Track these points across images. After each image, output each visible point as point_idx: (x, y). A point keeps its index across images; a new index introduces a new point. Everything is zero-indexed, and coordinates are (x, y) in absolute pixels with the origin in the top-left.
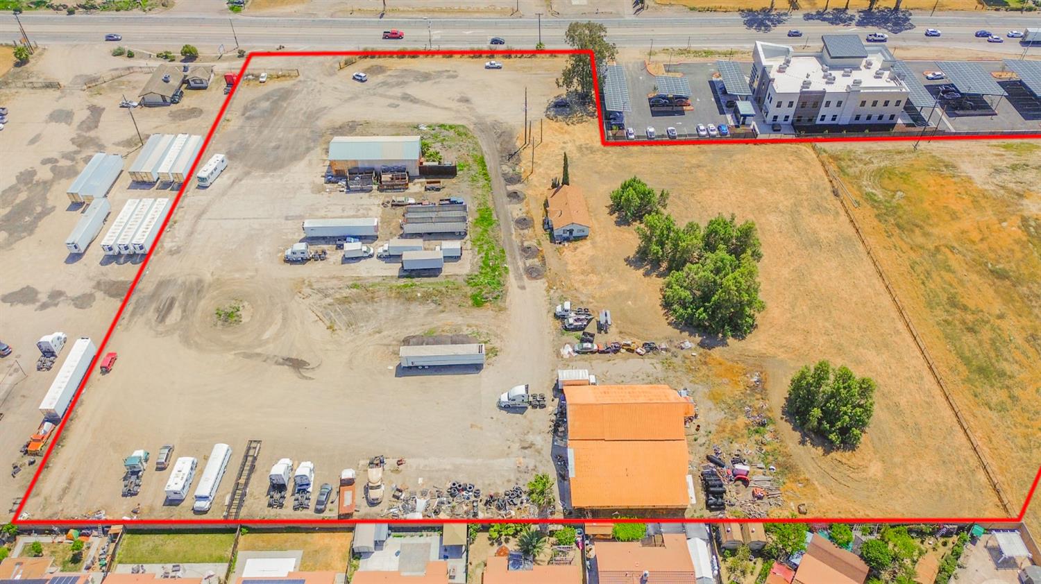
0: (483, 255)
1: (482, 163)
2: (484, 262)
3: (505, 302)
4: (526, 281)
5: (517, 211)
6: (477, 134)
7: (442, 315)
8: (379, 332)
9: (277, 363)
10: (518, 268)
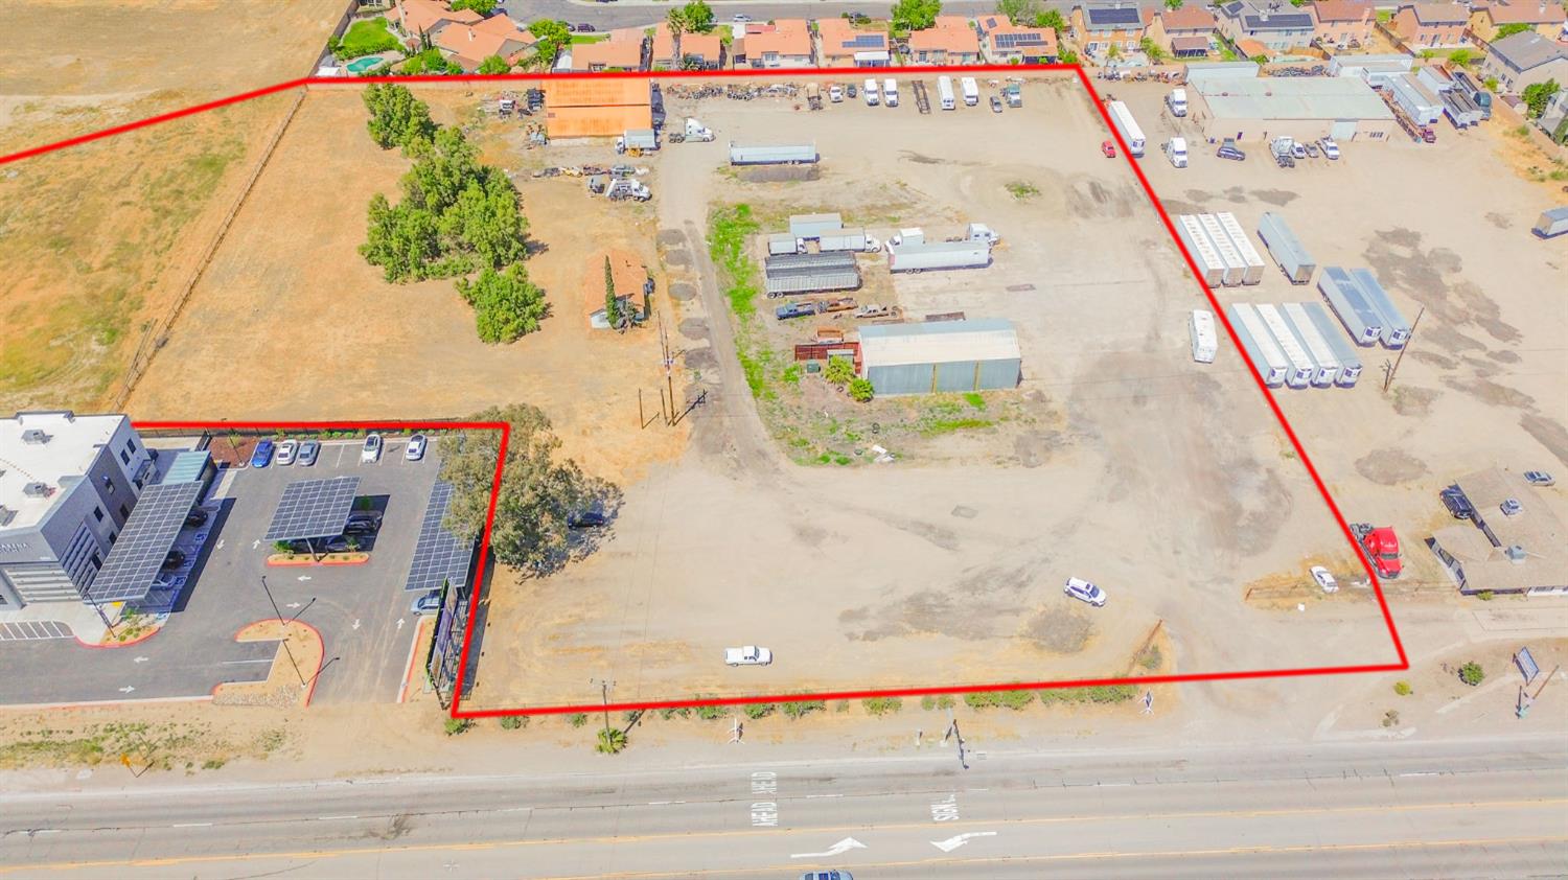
0: (740, 256)
1: (755, 385)
2: (739, 248)
3: (710, 209)
4: (684, 229)
5: (695, 310)
6: (771, 446)
7: (783, 197)
8: (848, 183)
9: (943, 160)
10: (693, 241)
